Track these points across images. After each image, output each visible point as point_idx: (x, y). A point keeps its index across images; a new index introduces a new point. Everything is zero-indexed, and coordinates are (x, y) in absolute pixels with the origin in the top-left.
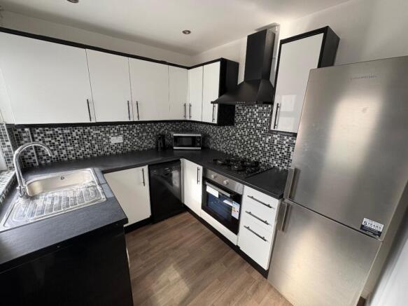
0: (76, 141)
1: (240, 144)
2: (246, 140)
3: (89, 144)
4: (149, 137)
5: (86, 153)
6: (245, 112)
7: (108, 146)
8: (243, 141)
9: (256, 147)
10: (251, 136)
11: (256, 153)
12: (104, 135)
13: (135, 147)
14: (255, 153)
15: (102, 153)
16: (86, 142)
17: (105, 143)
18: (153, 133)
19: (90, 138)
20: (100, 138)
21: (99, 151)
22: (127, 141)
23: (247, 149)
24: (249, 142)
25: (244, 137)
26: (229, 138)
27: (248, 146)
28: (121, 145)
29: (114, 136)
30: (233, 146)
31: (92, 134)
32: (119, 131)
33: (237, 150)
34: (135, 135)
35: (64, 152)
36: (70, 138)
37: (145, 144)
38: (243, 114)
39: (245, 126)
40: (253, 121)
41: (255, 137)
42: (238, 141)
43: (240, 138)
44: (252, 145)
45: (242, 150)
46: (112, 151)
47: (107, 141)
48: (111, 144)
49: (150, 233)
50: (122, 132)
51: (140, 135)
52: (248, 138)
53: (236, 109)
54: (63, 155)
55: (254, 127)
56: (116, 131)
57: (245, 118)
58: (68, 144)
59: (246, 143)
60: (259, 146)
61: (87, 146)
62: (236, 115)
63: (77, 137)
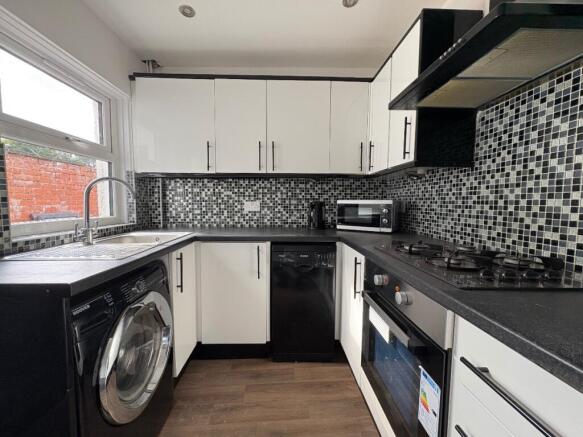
0: (204, 204)
1: (491, 213)
2: (512, 197)
3: (217, 209)
4: (300, 207)
5: (212, 220)
6: (506, 120)
7: (239, 215)
8: (501, 203)
9: (553, 216)
10: (530, 184)
11: (556, 237)
12: (236, 199)
13: (277, 220)
14: (548, 235)
15: (231, 223)
16: (215, 206)
17: (236, 209)
18: (307, 200)
19: (220, 201)
20: (231, 201)
21: (228, 220)
22: (266, 210)
23: (516, 226)
24: (523, 203)
25: (506, 191)
26: (460, 202)
27: (522, 214)
28: (258, 215)
29: (249, 200)
30: (472, 221)
31: (222, 196)
32: (256, 193)
33: (484, 233)
34: (279, 202)
35: (190, 215)
36: (198, 198)
37: (293, 218)
38: (501, 128)
39: (509, 158)
40: (534, 135)
41: (544, 183)
42: (486, 207)
43: (492, 198)
44: (536, 209)
45: (499, 229)
46: (244, 223)
47: (239, 207)
48: (245, 212)
49: (258, 376)
50: (260, 196)
51: (287, 202)
52: (518, 191)
53: (478, 125)
54: (188, 220)
55: (540, 152)
56: (252, 193)
57: (505, 138)
58: (196, 206)
59: (511, 208)
60: (566, 210)
61: (215, 212)
62: (478, 140)
63: (206, 198)
